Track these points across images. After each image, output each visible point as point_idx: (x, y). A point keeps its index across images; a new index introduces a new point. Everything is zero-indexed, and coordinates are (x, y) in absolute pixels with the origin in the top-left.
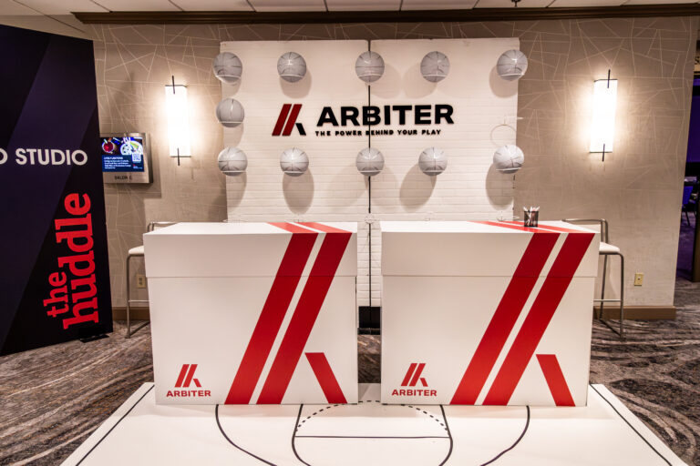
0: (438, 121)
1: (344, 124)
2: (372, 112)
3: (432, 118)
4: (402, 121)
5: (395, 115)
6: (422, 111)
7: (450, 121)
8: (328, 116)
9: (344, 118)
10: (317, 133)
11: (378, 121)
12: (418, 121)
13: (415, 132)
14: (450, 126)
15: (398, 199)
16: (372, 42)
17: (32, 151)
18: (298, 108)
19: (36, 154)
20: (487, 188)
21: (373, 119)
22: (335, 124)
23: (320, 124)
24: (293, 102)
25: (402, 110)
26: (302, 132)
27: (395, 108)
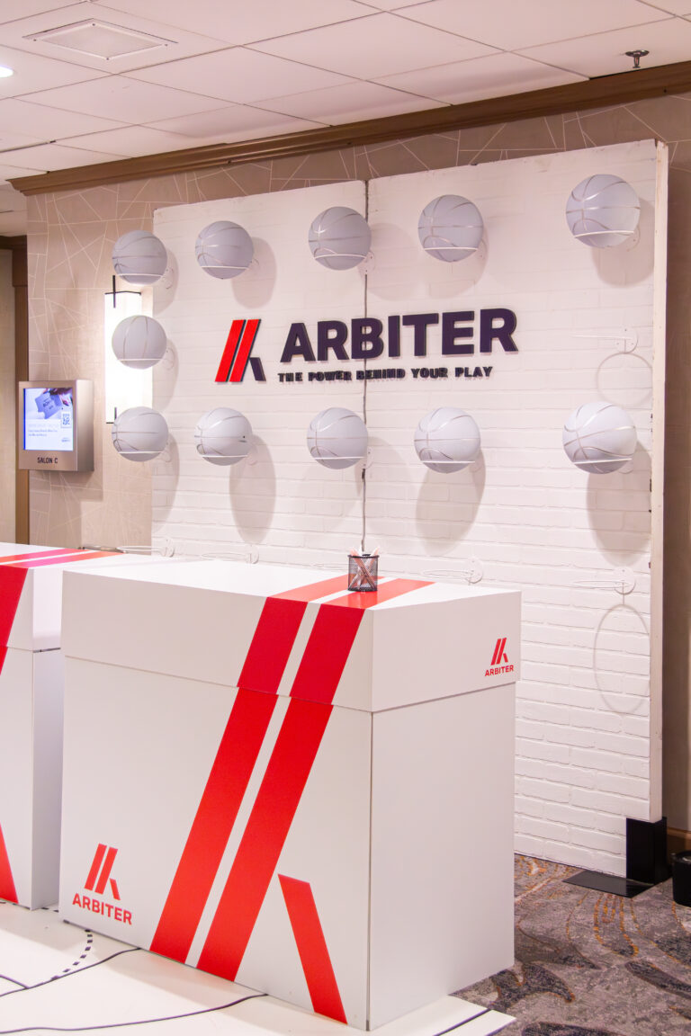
0: (486, 347)
1: (323, 356)
2: (369, 330)
3: (475, 340)
4: (420, 349)
5: (407, 334)
7: (510, 346)
8: (298, 343)
9: (324, 343)
10: (281, 376)
11: (376, 352)
12: (449, 349)
13: (441, 373)
14: (511, 356)
15: (413, 522)
16: (371, 182)
18: (254, 326)
20: (590, 509)
21: (369, 346)
23: (286, 358)
24: (247, 315)
25: (420, 322)
26: (260, 376)
27: (409, 320)
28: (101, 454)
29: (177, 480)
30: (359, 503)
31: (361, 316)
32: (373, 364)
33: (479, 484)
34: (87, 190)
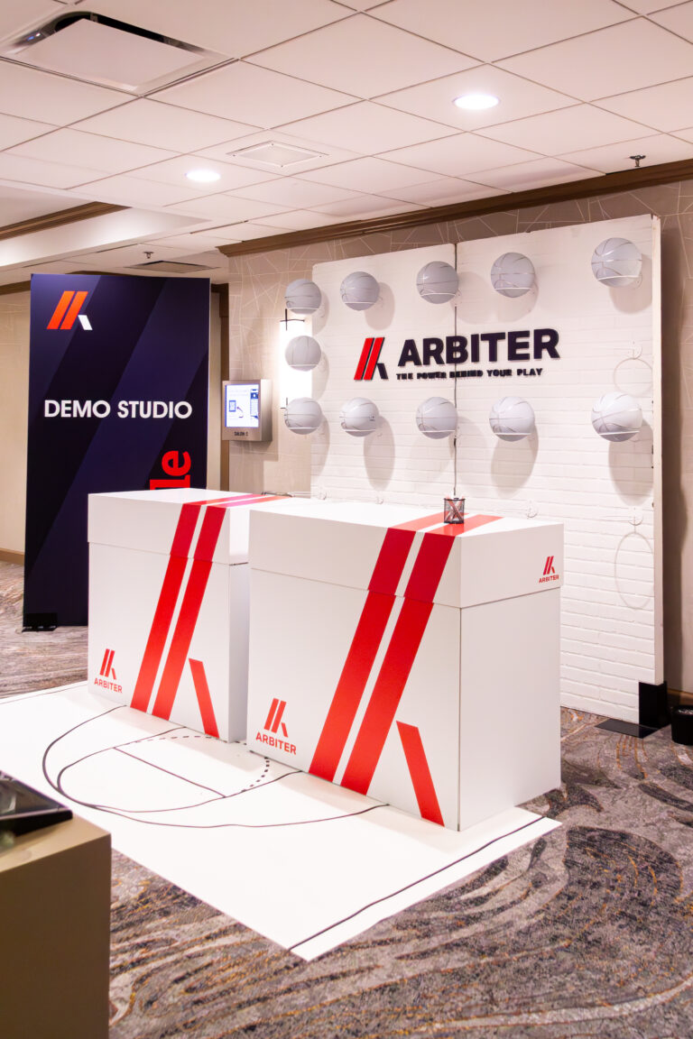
0: (538, 355)
1: (427, 362)
2: (458, 344)
3: (531, 351)
4: (493, 357)
5: (484, 347)
6: (519, 340)
7: (554, 355)
8: (410, 353)
9: (427, 353)
10: (399, 375)
11: (463, 359)
12: (513, 356)
13: (508, 373)
14: (554, 361)
15: (489, 475)
16: (459, 245)
17: (134, 404)
18: (380, 341)
19: (138, 407)
20: (611, 466)
21: (458, 355)
22: (417, 363)
23: (402, 363)
24: (376, 334)
25: (493, 338)
26: (384, 375)
27: (485, 337)
28: (277, 429)
29: (327, 447)
30: (452, 461)
31: (452, 334)
32: (461, 367)
33: (534, 448)
34: (268, 253)
